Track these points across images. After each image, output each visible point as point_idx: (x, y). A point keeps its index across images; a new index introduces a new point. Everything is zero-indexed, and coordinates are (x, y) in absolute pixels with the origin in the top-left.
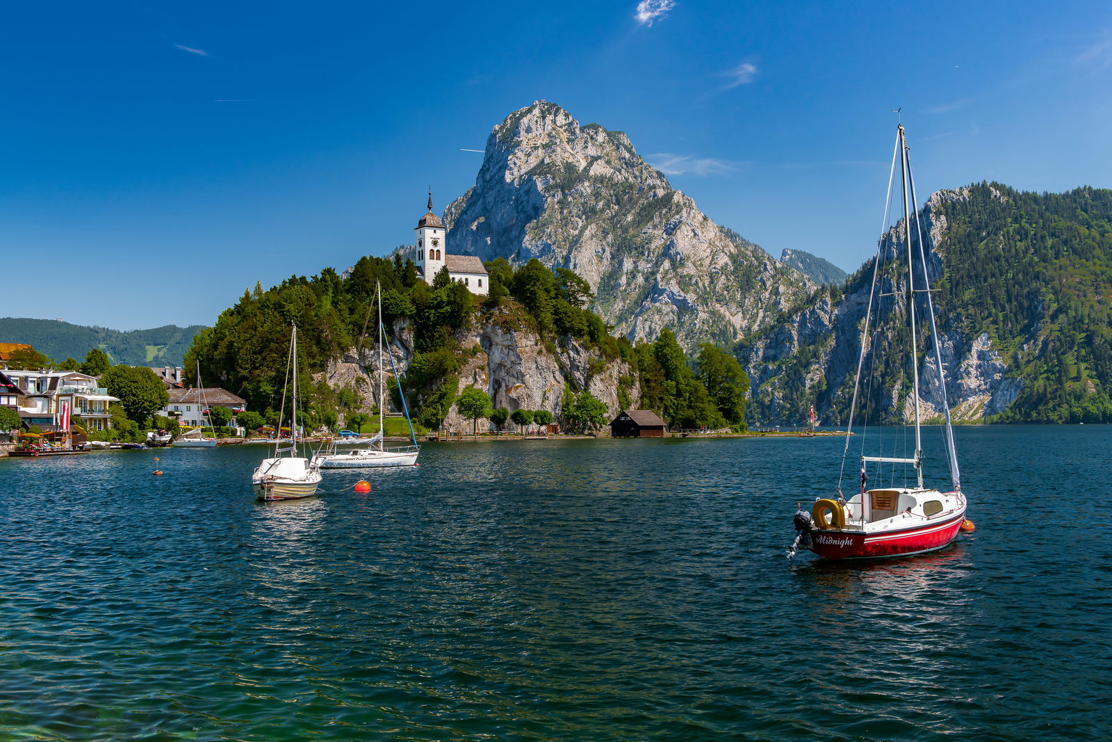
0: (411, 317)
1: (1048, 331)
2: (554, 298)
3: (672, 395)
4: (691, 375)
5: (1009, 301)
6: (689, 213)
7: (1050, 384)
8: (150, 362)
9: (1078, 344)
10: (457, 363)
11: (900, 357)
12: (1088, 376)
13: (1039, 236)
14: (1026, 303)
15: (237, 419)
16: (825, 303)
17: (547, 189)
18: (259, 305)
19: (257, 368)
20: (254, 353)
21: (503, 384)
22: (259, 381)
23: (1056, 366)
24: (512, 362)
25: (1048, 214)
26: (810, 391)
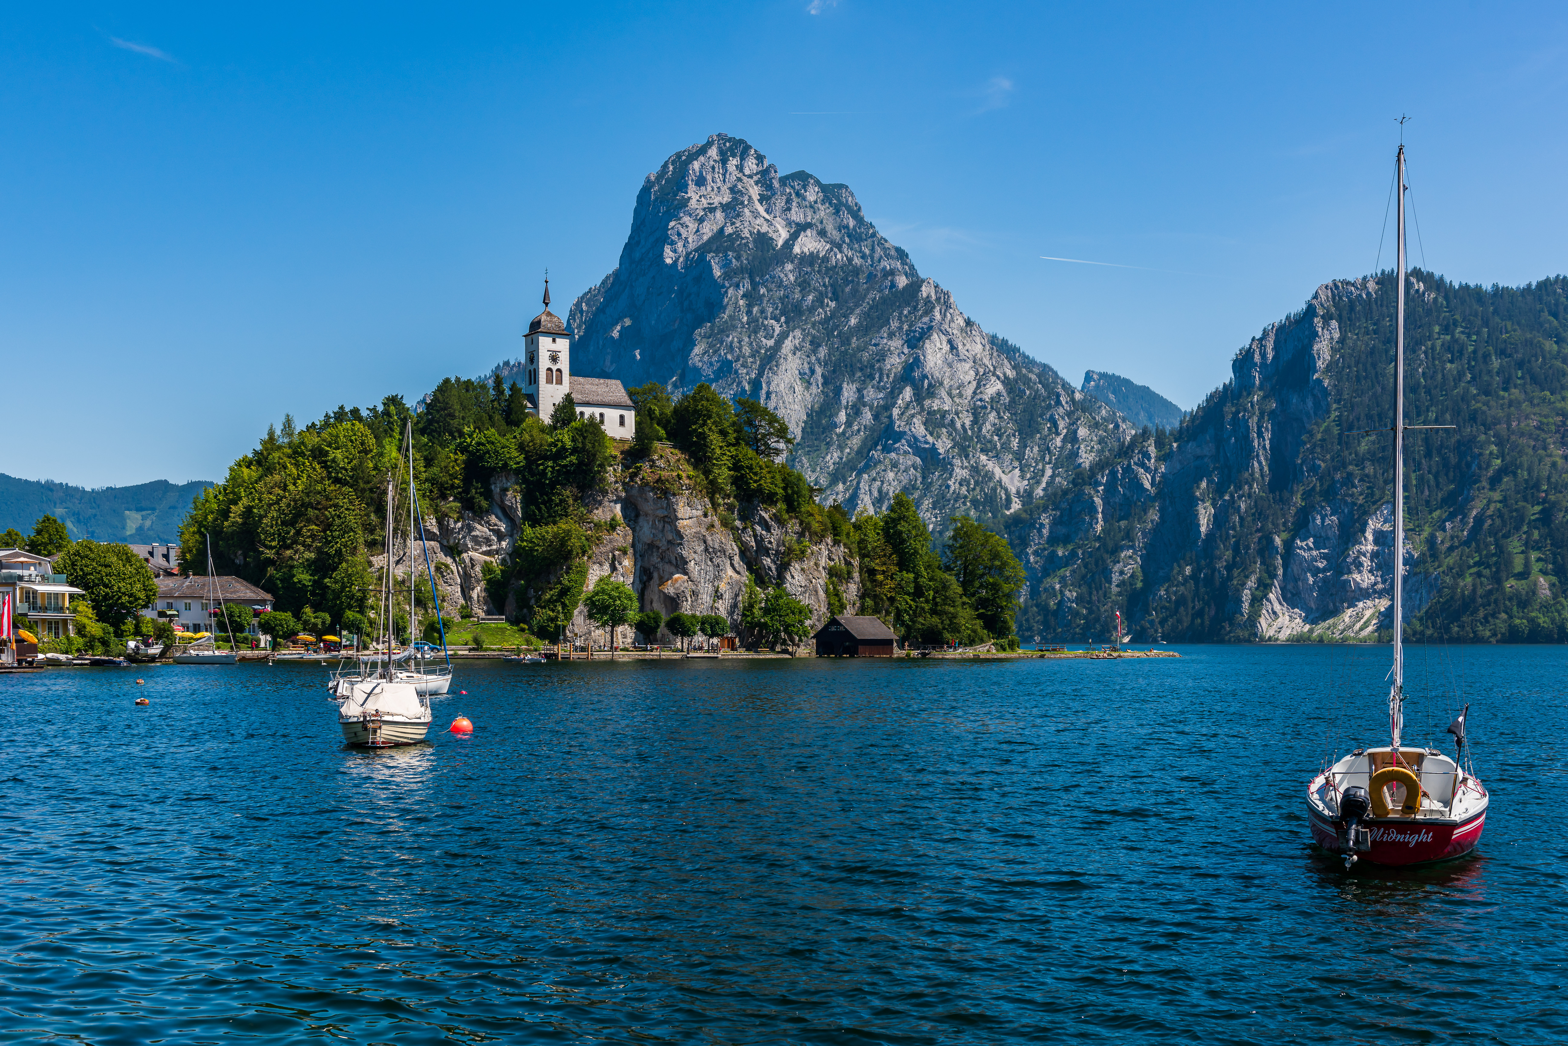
0: (517, 472)
1: (1485, 501)
2: (734, 445)
3: (909, 594)
4: (937, 564)
5: (1428, 455)
6: (945, 315)
7: (1481, 583)
8: (131, 536)
9: (1529, 523)
10: (586, 543)
11: (1256, 540)
12: (1541, 571)
13: (1480, 354)
14: (1453, 459)
15: (259, 623)
16: (1147, 455)
17: (727, 275)
18: (289, 451)
19: (288, 547)
20: (284, 523)
21: (655, 575)
22: (292, 567)
23: (1493, 555)
24: (669, 542)
25: (1497, 319)
26: (1118, 589)
